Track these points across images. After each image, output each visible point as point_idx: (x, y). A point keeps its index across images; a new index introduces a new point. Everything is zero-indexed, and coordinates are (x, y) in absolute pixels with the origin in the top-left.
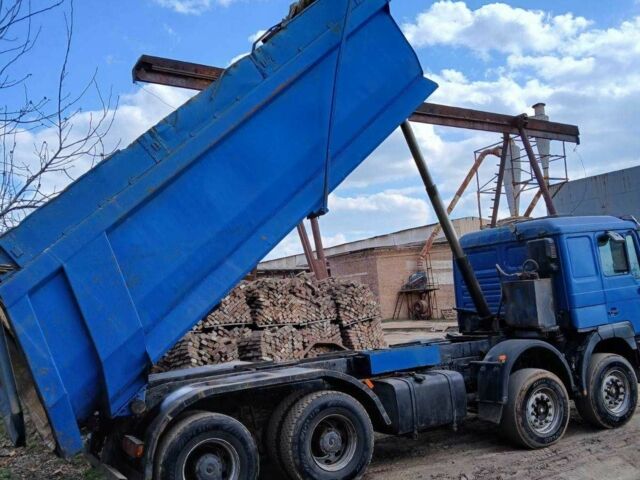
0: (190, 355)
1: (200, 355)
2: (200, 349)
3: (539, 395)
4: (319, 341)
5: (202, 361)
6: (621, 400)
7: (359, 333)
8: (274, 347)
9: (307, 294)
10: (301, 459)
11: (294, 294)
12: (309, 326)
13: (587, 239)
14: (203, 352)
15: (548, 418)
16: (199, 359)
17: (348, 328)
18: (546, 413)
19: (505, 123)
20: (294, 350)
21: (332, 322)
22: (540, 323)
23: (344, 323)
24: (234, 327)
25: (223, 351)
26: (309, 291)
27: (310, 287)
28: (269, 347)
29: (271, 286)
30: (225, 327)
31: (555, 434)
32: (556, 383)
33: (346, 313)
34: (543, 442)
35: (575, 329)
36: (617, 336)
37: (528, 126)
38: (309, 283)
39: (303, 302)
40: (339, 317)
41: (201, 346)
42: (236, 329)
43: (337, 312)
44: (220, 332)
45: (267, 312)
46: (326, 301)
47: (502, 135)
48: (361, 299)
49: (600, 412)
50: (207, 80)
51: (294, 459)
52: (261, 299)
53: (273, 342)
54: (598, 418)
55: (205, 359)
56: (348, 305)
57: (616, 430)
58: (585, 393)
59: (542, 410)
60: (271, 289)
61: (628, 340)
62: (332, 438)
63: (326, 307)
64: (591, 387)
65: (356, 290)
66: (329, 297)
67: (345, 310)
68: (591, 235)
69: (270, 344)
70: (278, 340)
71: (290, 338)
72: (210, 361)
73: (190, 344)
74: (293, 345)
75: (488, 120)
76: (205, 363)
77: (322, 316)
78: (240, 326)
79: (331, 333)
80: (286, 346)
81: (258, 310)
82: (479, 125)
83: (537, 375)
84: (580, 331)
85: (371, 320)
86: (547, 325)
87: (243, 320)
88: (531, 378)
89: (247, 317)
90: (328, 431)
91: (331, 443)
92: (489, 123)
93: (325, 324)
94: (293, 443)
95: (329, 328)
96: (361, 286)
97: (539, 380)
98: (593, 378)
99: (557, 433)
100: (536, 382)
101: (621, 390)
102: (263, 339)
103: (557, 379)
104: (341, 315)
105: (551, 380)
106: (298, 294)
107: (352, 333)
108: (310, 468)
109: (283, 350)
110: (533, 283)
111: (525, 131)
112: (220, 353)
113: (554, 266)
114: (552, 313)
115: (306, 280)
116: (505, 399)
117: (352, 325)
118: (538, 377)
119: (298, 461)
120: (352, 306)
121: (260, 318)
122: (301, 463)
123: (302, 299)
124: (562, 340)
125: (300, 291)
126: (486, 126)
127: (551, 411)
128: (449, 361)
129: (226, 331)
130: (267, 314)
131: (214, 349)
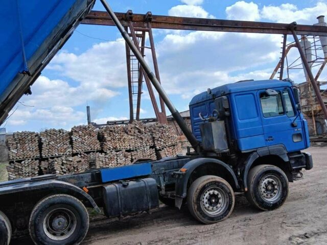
0: (55, 169)
1: (62, 169)
2: (62, 165)
3: (211, 192)
4: (142, 158)
5: (63, 171)
6: (275, 193)
7: (167, 152)
8: (104, 163)
9: (134, 133)
10: (36, 234)
11: (127, 133)
12: (136, 150)
13: (252, 95)
14: (63, 167)
15: (219, 205)
16: (61, 170)
17: (160, 150)
18: (217, 202)
19: (283, 28)
20: (118, 164)
21: (151, 147)
22: (216, 148)
23: (158, 147)
24: (90, 152)
25: (75, 166)
26: (137, 131)
27: (137, 129)
28: (101, 163)
29: (111, 129)
30: (85, 152)
31: (222, 215)
32: (223, 184)
33: (159, 142)
34: (213, 220)
35: (241, 151)
36: (272, 153)
37: (298, 29)
38: (137, 127)
39: (133, 137)
40: (154, 144)
41: (63, 164)
42: (91, 153)
43: (154, 141)
44: (82, 155)
45: (109, 143)
46: (147, 136)
47: (282, 35)
48: (167, 134)
49: (257, 201)
50: (101, 19)
51: (32, 234)
52: (105, 137)
53: (104, 160)
54: (257, 205)
55: (65, 171)
56: (159, 137)
57: (271, 212)
58: (246, 189)
59: (213, 201)
60: (111, 131)
61: (281, 156)
62: (60, 221)
63: (146, 139)
64: (252, 186)
65: (164, 129)
66: (149, 134)
67: (158, 140)
68: (255, 93)
69: (102, 161)
70: (107, 159)
71: (115, 157)
72: (68, 172)
73: (56, 163)
74: (117, 161)
75: (272, 27)
76: (65, 173)
77: (145, 144)
78: (94, 152)
79: (149, 153)
80: (113, 162)
81: (105, 143)
82: (267, 31)
83: (209, 179)
84: (242, 152)
85: (174, 145)
86: (221, 149)
87: (96, 148)
88: (204, 181)
89: (98, 146)
90: (58, 218)
91: (59, 224)
92: (273, 29)
93: (146, 149)
94: (31, 225)
95: (149, 151)
96: (168, 127)
97: (210, 183)
98: (253, 180)
99: (225, 214)
100: (207, 184)
101: (276, 187)
102: (97, 159)
103: (224, 182)
104: (156, 143)
105: (219, 182)
106: (129, 133)
107: (162, 153)
108: (42, 239)
109: (110, 165)
110: (211, 124)
111: (295, 32)
112: (74, 167)
113: (227, 113)
114: (225, 142)
115: (136, 125)
116: (184, 195)
117: (163, 149)
118: (209, 181)
119: (34, 235)
120: (162, 138)
121: (105, 147)
122: (37, 236)
123: (131, 135)
124: (234, 157)
125: (130, 131)
126: (271, 31)
127: (220, 201)
128: (163, 172)
129: (85, 154)
130: (109, 145)
131: (70, 165)
